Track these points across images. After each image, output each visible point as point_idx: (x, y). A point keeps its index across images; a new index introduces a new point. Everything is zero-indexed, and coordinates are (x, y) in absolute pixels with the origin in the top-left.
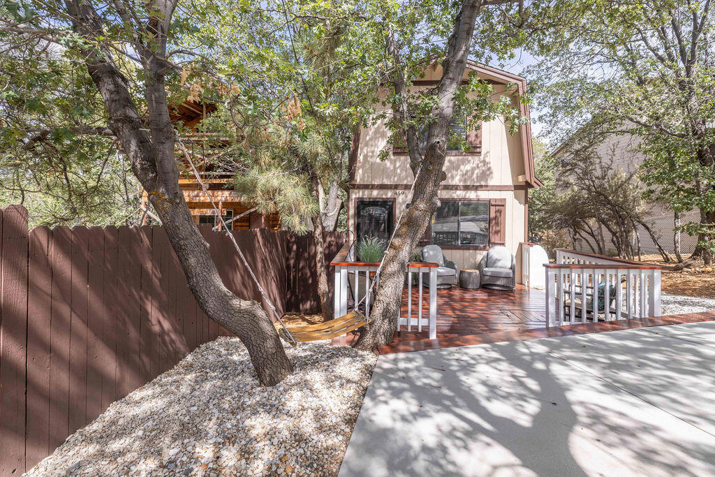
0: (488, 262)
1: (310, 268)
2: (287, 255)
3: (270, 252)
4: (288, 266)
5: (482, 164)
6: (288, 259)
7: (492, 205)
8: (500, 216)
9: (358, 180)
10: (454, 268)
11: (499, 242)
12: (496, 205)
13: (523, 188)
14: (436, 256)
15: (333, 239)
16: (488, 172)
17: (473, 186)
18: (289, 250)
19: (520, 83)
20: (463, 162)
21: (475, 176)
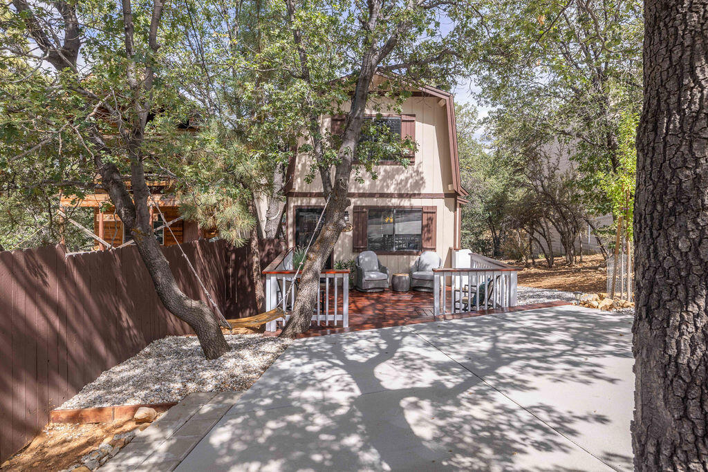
0: (420, 266)
1: (249, 277)
2: (226, 264)
3: (209, 262)
4: (227, 276)
5: (416, 174)
6: (226, 268)
7: (425, 213)
8: (432, 223)
9: (297, 189)
10: (386, 273)
11: (431, 247)
12: (428, 213)
13: (452, 197)
14: (370, 262)
15: (272, 247)
16: (421, 182)
17: (407, 194)
18: (228, 259)
19: (447, 98)
20: (398, 172)
21: (409, 185)
